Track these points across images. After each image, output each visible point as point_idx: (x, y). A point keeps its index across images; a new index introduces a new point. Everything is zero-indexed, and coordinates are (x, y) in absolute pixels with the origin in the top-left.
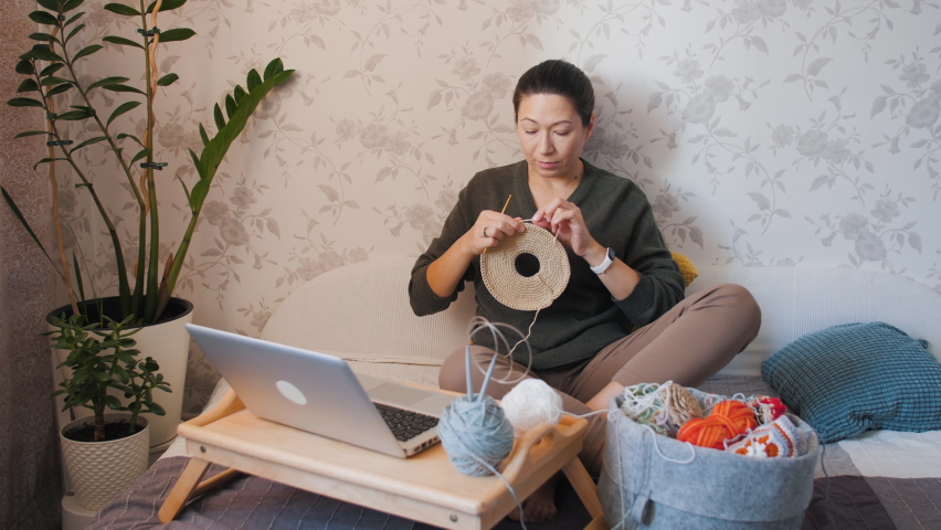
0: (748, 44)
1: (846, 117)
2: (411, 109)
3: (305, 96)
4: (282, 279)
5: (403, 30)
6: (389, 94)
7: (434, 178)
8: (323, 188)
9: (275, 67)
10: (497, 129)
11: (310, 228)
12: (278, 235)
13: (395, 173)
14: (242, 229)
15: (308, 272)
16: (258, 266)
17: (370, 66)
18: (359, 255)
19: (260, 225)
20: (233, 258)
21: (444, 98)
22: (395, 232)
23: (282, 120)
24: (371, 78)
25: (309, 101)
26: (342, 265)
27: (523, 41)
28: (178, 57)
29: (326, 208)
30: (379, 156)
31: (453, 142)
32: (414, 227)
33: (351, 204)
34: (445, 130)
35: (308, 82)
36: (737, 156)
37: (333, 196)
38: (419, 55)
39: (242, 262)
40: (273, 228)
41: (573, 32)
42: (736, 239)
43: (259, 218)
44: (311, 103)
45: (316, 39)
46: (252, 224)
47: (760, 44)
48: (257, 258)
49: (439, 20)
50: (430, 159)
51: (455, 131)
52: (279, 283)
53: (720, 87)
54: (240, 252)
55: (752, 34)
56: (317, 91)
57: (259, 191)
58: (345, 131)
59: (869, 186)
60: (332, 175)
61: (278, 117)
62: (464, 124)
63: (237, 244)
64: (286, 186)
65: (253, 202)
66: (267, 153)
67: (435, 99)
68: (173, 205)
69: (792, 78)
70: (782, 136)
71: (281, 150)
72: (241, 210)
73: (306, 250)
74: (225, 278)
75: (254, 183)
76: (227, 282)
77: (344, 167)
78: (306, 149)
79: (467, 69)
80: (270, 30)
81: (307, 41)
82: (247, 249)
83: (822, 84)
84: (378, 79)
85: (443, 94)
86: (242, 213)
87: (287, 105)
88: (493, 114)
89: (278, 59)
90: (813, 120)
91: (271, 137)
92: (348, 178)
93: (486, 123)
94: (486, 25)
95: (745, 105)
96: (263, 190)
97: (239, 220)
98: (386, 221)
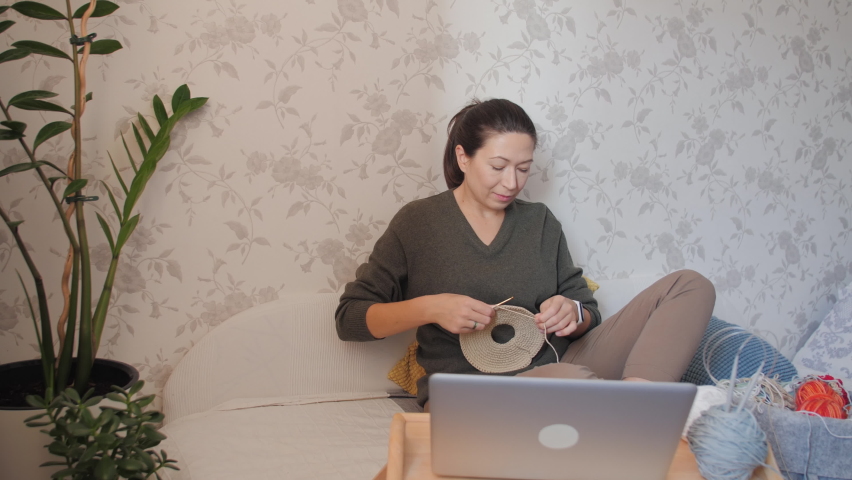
0: (598, 94)
1: (661, 156)
2: (324, 143)
3: (213, 127)
4: (183, 327)
5: (317, 63)
6: (302, 127)
7: (345, 212)
8: (232, 225)
9: (182, 94)
10: (404, 164)
11: (215, 270)
12: (180, 278)
13: (307, 208)
14: (138, 274)
15: (214, 317)
16: (155, 314)
17: (285, 97)
18: (268, 294)
19: (158, 268)
20: (126, 308)
21: (355, 133)
22: (306, 268)
23: (188, 151)
24: (284, 110)
25: (218, 132)
26: (251, 306)
27: (428, 81)
28: (62, 78)
29: (234, 247)
30: (291, 190)
31: (364, 176)
32: (326, 263)
33: (261, 241)
34: (357, 165)
35: (217, 112)
36: (591, 187)
37: (242, 234)
38: (333, 88)
39: (138, 311)
40: (174, 270)
41: (469, 75)
42: (589, 258)
43: (158, 261)
44: (220, 134)
45: (228, 67)
46: (149, 268)
47: (605, 94)
48: (155, 306)
49: (352, 56)
50: (342, 194)
51: (365, 166)
52: (180, 331)
53: (579, 130)
54: (134, 300)
55: (601, 87)
56: (227, 121)
57: (159, 230)
58: (256, 164)
59: (675, 211)
60: (241, 212)
61: (183, 149)
62: (374, 159)
63: (130, 291)
64: (190, 224)
65: (151, 242)
66: (169, 188)
67: (347, 133)
68: (51, 251)
69: (627, 124)
70: (620, 171)
71: (185, 185)
72: (136, 252)
73: (211, 293)
74: (115, 330)
75: (154, 222)
76: (117, 335)
77: (255, 202)
78: (213, 184)
79: (378, 105)
80: (176, 54)
81: (218, 68)
82: (143, 298)
83: (646, 129)
84: (292, 111)
85: (355, 128)
86: (137, 256)
87: (193, 137)
88: (401, 149)
89: (185, 86)
90: (640, 159)
91: (175, 170)
92: (258, 214)
93: (395, 158)
94: (395, 64)
95: (596, 145)
96: (163, 229)
97: (134, 264)
98: (297, 258)
